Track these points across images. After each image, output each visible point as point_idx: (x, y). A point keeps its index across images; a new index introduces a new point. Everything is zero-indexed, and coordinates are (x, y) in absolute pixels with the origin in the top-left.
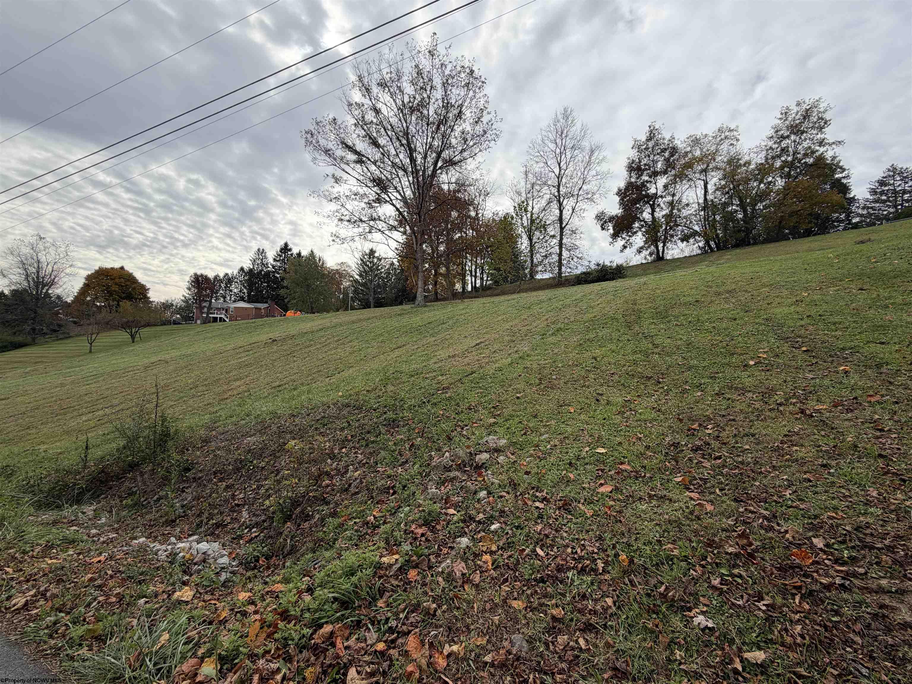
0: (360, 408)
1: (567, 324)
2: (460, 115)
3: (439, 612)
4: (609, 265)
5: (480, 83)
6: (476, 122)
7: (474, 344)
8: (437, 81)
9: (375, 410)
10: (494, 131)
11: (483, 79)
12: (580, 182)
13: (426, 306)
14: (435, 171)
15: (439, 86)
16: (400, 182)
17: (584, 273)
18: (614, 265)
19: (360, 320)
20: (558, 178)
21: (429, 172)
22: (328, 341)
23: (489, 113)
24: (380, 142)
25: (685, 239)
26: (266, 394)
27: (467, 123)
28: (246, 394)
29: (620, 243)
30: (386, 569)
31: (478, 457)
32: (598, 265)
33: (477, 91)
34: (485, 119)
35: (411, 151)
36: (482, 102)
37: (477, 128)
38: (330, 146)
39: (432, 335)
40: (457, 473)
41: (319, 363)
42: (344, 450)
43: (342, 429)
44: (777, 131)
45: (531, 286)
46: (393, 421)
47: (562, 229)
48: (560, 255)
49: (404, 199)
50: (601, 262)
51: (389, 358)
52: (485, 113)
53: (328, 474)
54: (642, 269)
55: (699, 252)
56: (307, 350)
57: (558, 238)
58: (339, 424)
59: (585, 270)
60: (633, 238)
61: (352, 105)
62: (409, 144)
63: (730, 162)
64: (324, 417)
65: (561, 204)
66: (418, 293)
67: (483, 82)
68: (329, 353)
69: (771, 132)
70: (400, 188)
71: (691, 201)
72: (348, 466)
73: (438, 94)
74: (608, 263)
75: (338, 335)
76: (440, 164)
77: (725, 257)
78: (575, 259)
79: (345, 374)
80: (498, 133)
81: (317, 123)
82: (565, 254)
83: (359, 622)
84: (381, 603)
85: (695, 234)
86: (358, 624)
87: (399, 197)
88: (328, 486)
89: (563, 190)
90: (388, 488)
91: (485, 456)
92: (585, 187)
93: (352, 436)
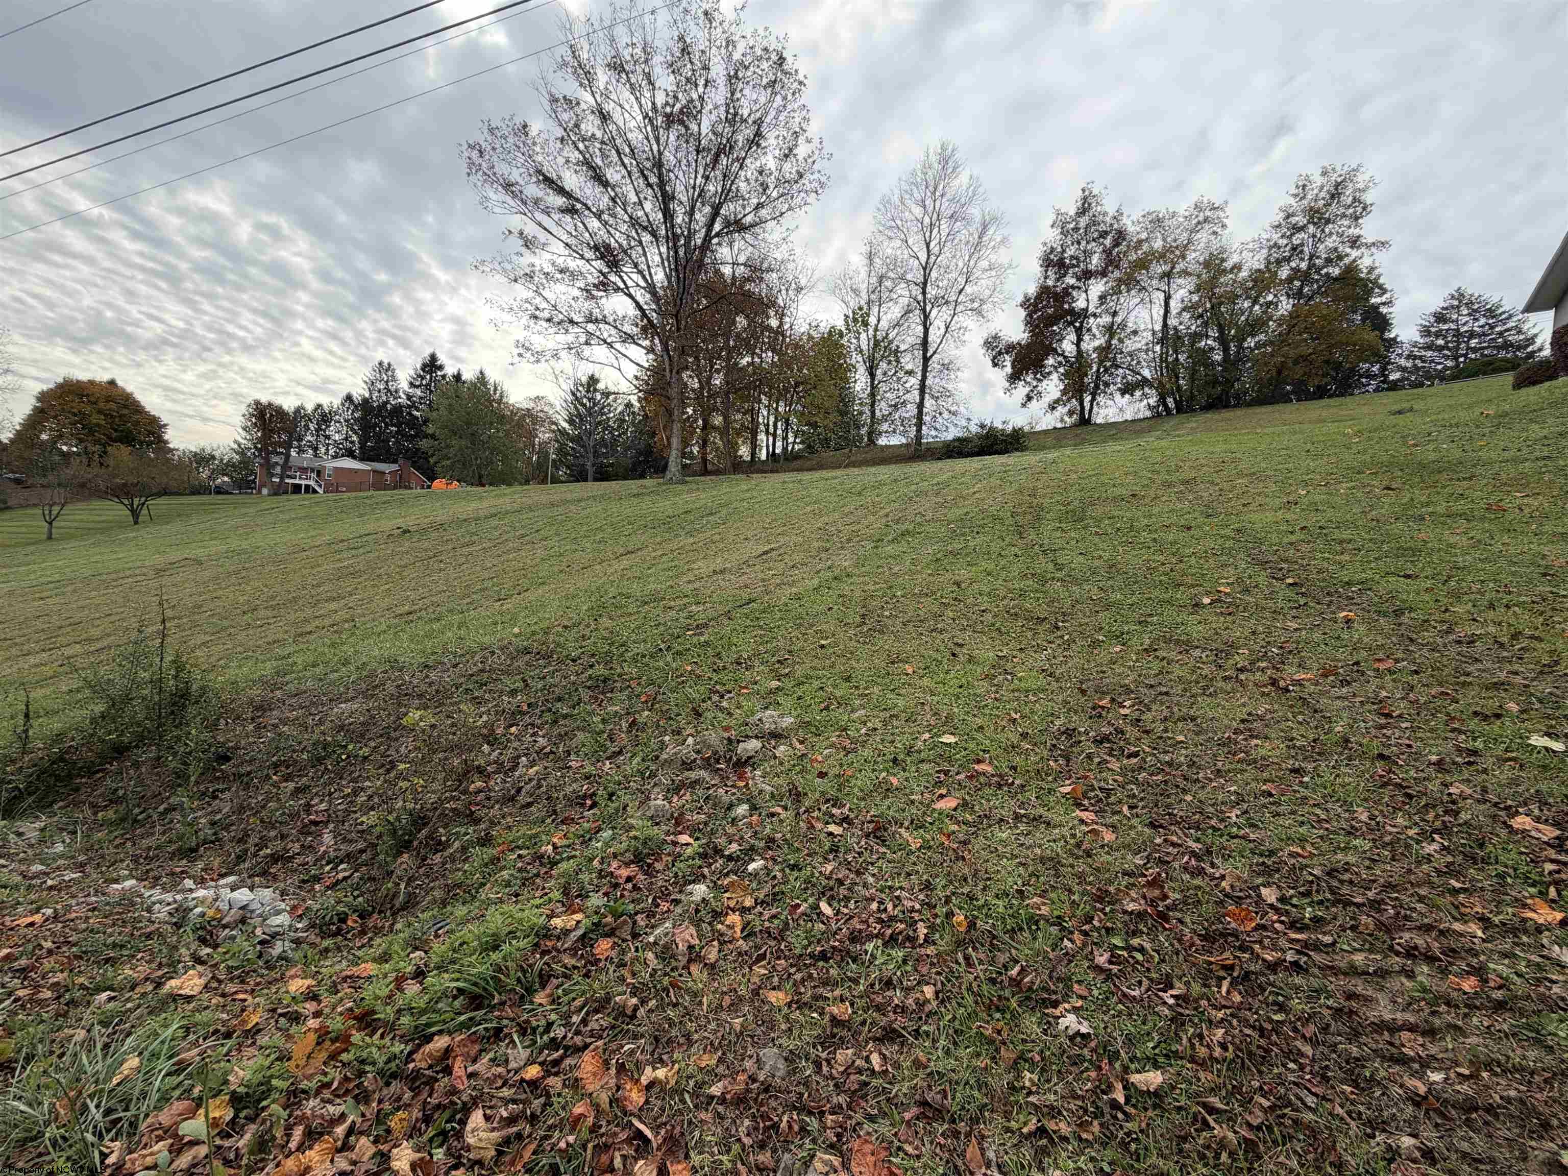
0: (548, 657)
1: (920, 524)
2: (756, 140)
3: (641, 1012)
4: (1000, 427)
5: (796, 85)
6: (786, 156)
7: (760, 552)
8: (718, 71)
9: (573, 661)
10: (816, 176)
11: (801, 77)
12: (962, 280)
13: (684, 482)
14: (708, 239)
15: (721, 81)
16: (645, 254)
17: (958, 439)
18: (1009, 428)
19: (565, 502)
20: (925, 269)
21: (698, 240)
22: (505, 537)
23: (809, 141)
24: (609, 176)
25: (1127, 390)
26: (384, 627)
27: (770, 157)
28: (347, 626)
29: (1021, 390)
30: (558, 938)
31: (742, 745)
32: (982, 426)
33: (790, 97)
34: (802, 150)
35: (666, 199)
36: (797, 120)
37: (787, 166)
38: (515, 176)
39: (690, 534)
40: (703, 773)
41: (486, 575)
42: (513, 729)
43: (513, 693)
44: (1288, 217)
45: (869, 456)
46: (604, 681)
47: (926, 360)
48: (921, 406)
49: (651, 288)
50: (988, 422)
51: (610, 571)
52: (801, 139)
53: (480, 770)
54: (1056, 436)
55: (1148, 414)
56: (465, 551)
57: (919, 375)
58: (510, 683)
59: (960, 435)
60: (1045, 382)
61: (557, 100)
62: (662, 184)
63: (1207, 264)
64: (483, 671)
65: (926, 317)
66: (672, 459)
67: (801, 83)
68: (505, 557)
69: (1279, 217)
70: (643, 267)
71: (1142, 327)
72: (519, 757)
73: (718, 95)
74: (999, 425)
75: (523, 527)
76: (717, 227)
77: (1189, 426)
78: (946, 415)
79: (530, 596)
80: (823, 179)
81: (491, 131)
82: (929, 403)
83: (498, 1030)
84: (540, 998)
85: (1144, 382)
86: (497, 1034)
87: (643, 284)
88: (479, 791)
89: (931, 292)
90: (585, 797)
91: (754, 745)
92: (968, 289)
93: (529, 705)
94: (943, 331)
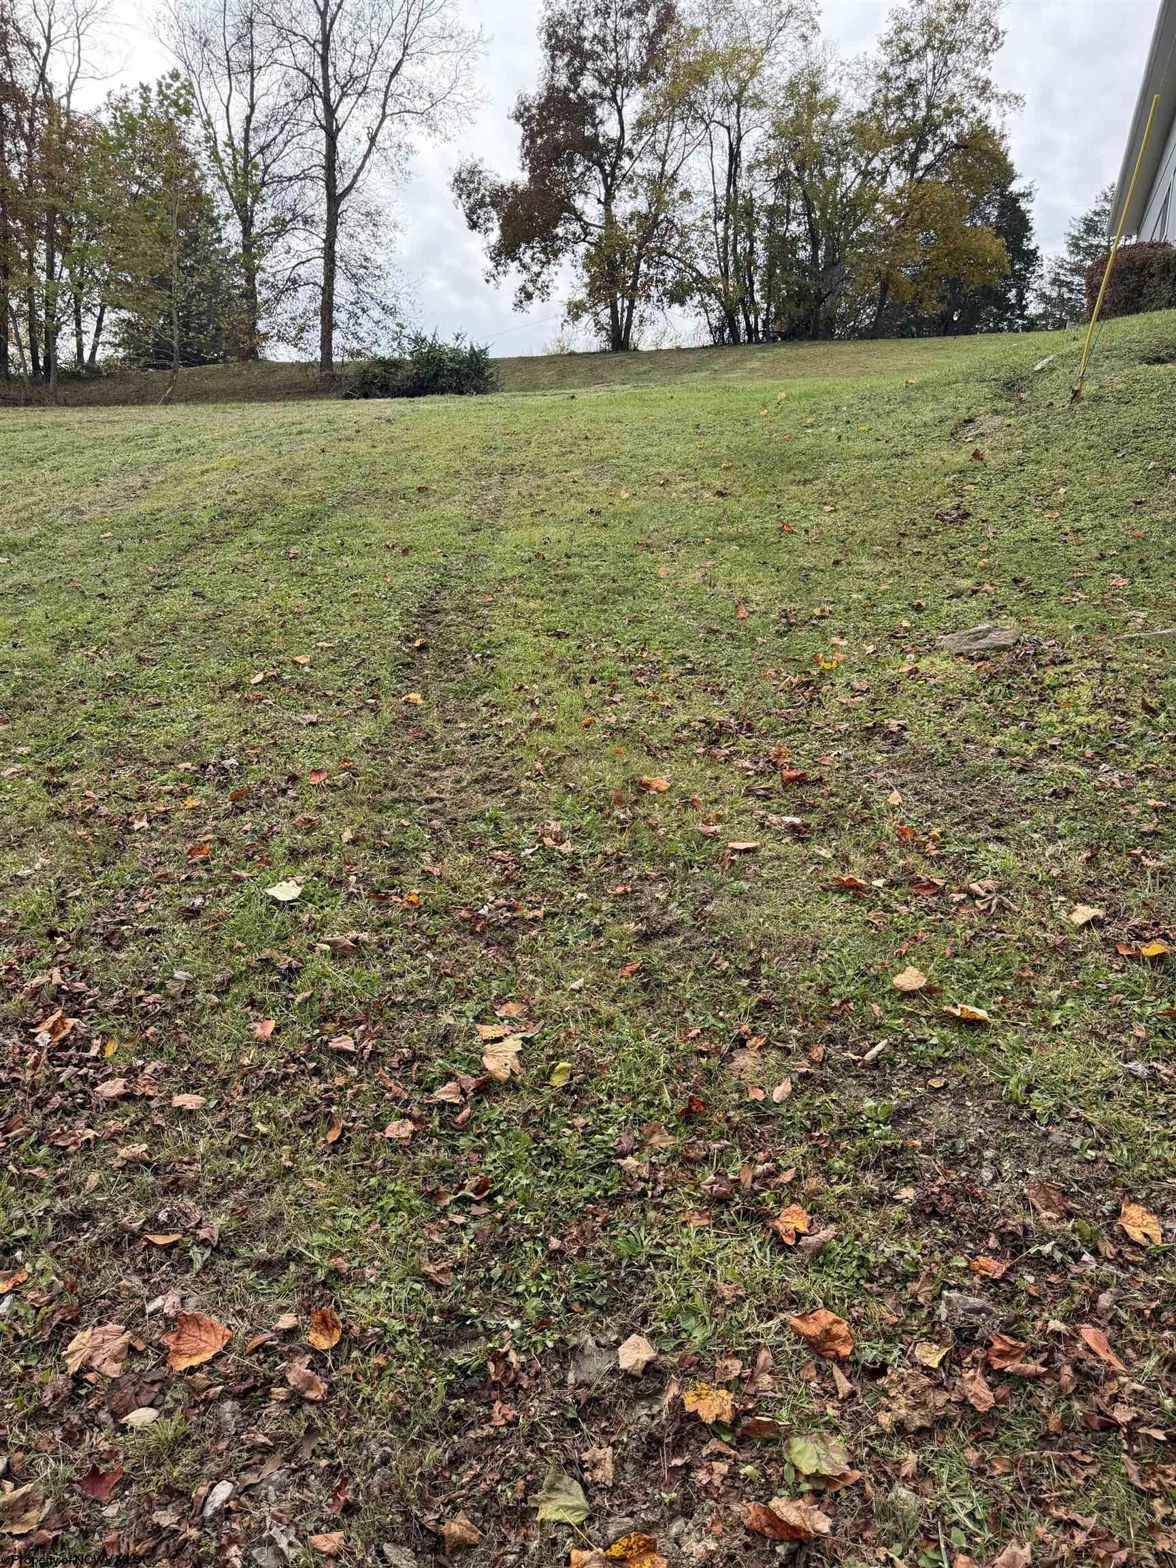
25: (678, 296)
47: (334, 200)
48: (328, 290)
55: (707, 340)
57: (322, 229)
60: (553, 268)
65: (330, 111)
85: (703, 284)
94: (365, 145)
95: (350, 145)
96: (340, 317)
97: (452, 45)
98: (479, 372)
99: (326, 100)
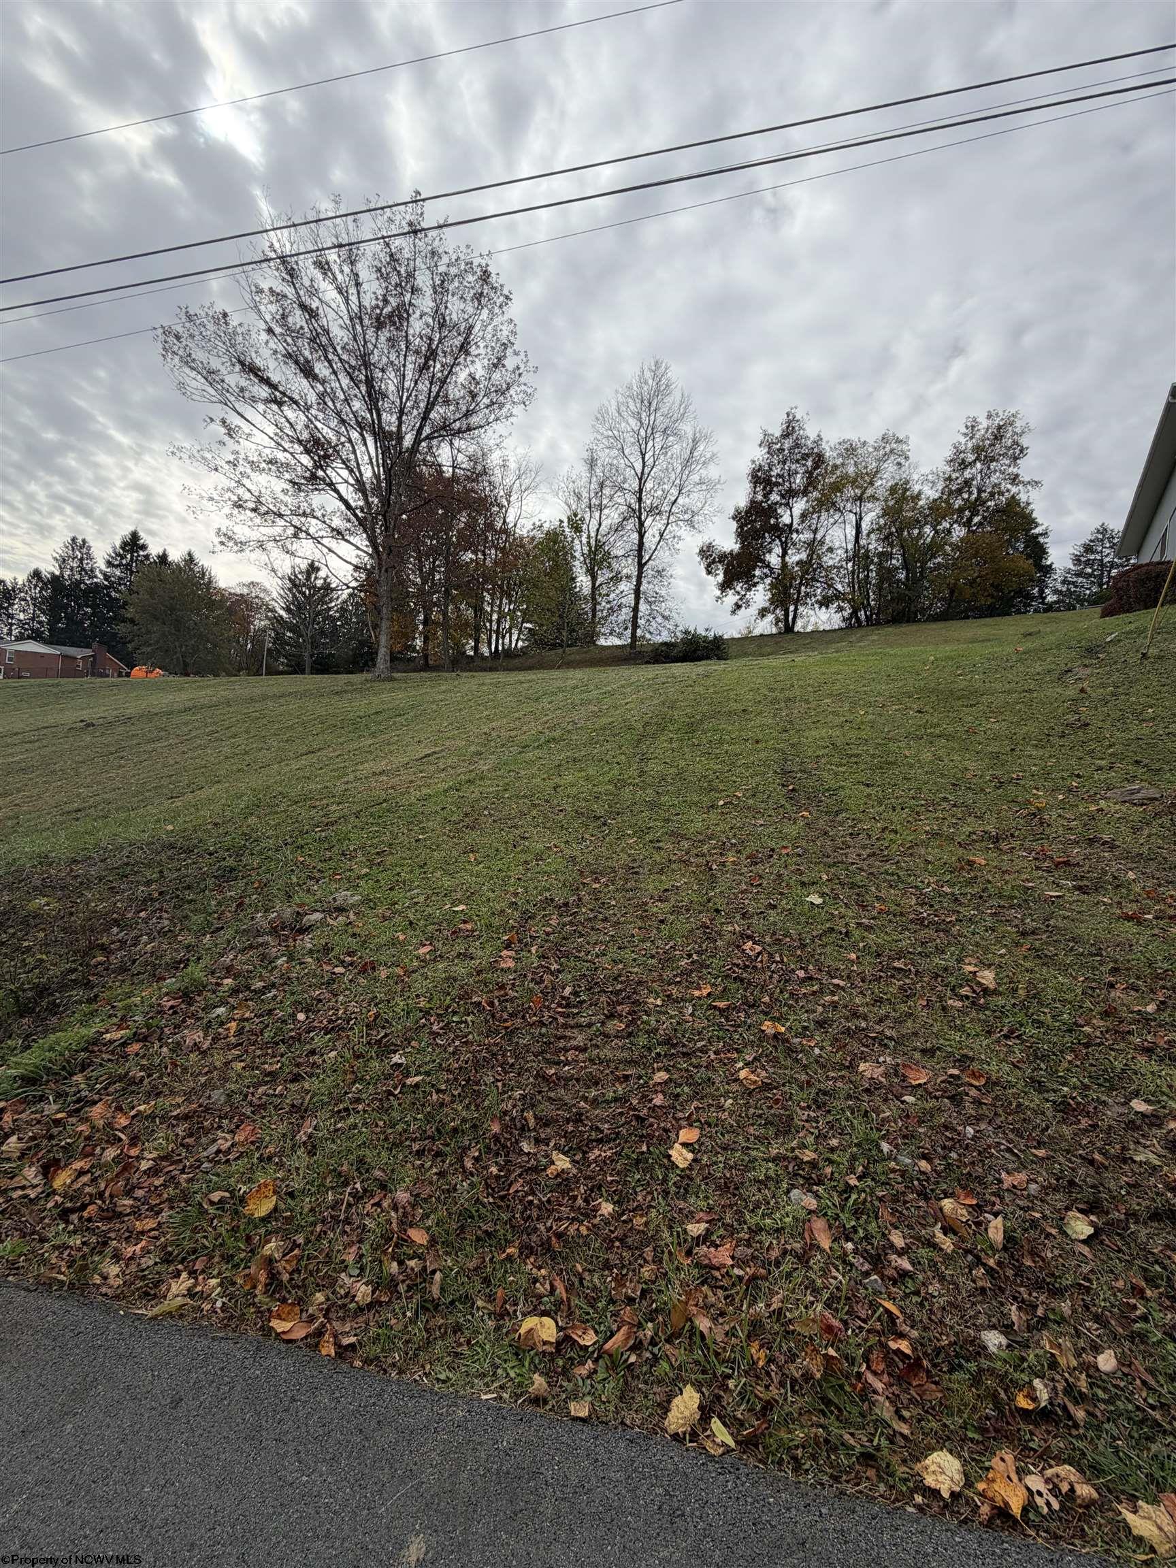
0: (189, 851)
1: (569, 732)
2: (464, 348)
4: (704, 634)
5: (502, 299)
6: (495, 366)
7: (423, 755)
8: (423, 280)
9: (211, 854)
10: (523, 387)
11: (506, 292)
12: (674, 492)
13: (392, 679)
14: (417, 441)
15: (429, 291)
16: (354, 452)
17: (665, 644)
18: (711, 635)
19: (265, 697)
20: (640, 479)
21: (408, 441)
22: (194, 733)
23: (516, 353)
24: (317, 371)
25: (825, 602)
26: (48, 824)
27: (478, 365)
29: (731, 598)
30: (105, 1045)
31: (308, 917)
32: (687, 632)
33: (496, 310)
34: (510, 362)
35: (373, 397)
36: (505, 333)
37: (496, 376)
38: (215, 364)
39: (373, 735)
40: (269, 939)
41: (166, 772)
42: (143, 914)
43: (148, 883)
44: (958, 453)
45: (589, 656)
46: (230, 872)
47: (641, 566)
48: (636, 609)
49: (360, 486)
50: (691, 629)
51: (286, 769)
52: (509, 351)
53: (103, 948)
55: (843, 625)
56: (149, 747)
57: (634, 580)
59: (668, 639)
60: (752, 593)
61: (261, 291)
62: (369, 382)
63: (893, 490)
65: (641, 524)
66: (380, 656)
67: (507, 297)
69: (949, 453)
70: (353, 464)
71: (837, 544)
72: (141, 935)
73: (426, 303)
74: (701, 631)
76: (427, 430)
78: (659, 619)
80: (529, 391)
81: (189, 317)
82: (643, 607)
83: (42, 1096)
84: (78, 1078)
85: (838, 596)
87: (352, 481)
88: (100, 963)
89: (647, 502)
90: (180, 962)
91: (317, 916)
92: (680, 501)
93: (161, 893)
94: (658, 538)
95: (650, 540)
96: (641, 622)
97: (704, 487)
98: (718, 648)
99: (640, 518)
